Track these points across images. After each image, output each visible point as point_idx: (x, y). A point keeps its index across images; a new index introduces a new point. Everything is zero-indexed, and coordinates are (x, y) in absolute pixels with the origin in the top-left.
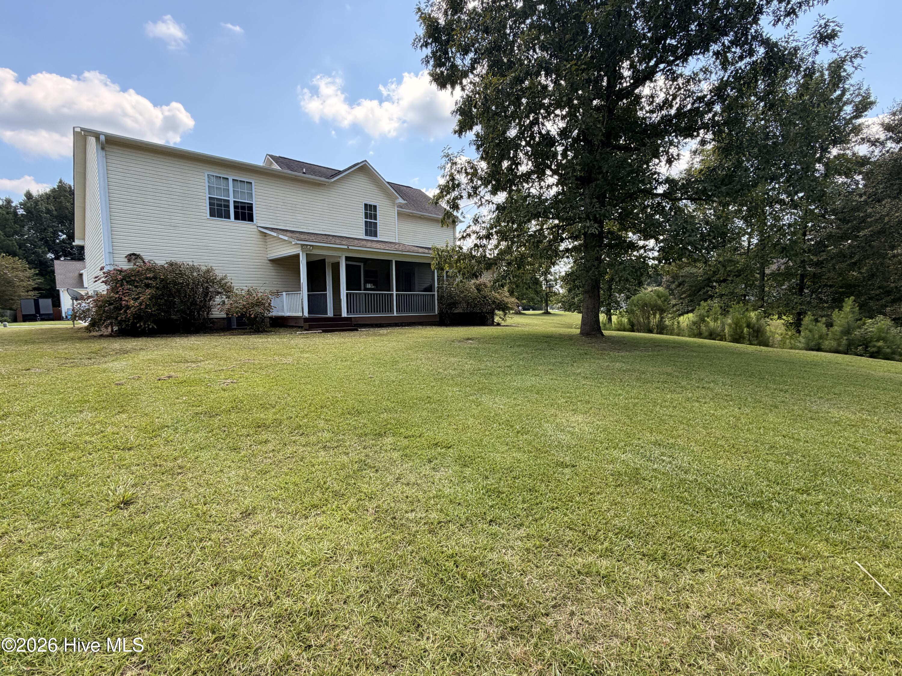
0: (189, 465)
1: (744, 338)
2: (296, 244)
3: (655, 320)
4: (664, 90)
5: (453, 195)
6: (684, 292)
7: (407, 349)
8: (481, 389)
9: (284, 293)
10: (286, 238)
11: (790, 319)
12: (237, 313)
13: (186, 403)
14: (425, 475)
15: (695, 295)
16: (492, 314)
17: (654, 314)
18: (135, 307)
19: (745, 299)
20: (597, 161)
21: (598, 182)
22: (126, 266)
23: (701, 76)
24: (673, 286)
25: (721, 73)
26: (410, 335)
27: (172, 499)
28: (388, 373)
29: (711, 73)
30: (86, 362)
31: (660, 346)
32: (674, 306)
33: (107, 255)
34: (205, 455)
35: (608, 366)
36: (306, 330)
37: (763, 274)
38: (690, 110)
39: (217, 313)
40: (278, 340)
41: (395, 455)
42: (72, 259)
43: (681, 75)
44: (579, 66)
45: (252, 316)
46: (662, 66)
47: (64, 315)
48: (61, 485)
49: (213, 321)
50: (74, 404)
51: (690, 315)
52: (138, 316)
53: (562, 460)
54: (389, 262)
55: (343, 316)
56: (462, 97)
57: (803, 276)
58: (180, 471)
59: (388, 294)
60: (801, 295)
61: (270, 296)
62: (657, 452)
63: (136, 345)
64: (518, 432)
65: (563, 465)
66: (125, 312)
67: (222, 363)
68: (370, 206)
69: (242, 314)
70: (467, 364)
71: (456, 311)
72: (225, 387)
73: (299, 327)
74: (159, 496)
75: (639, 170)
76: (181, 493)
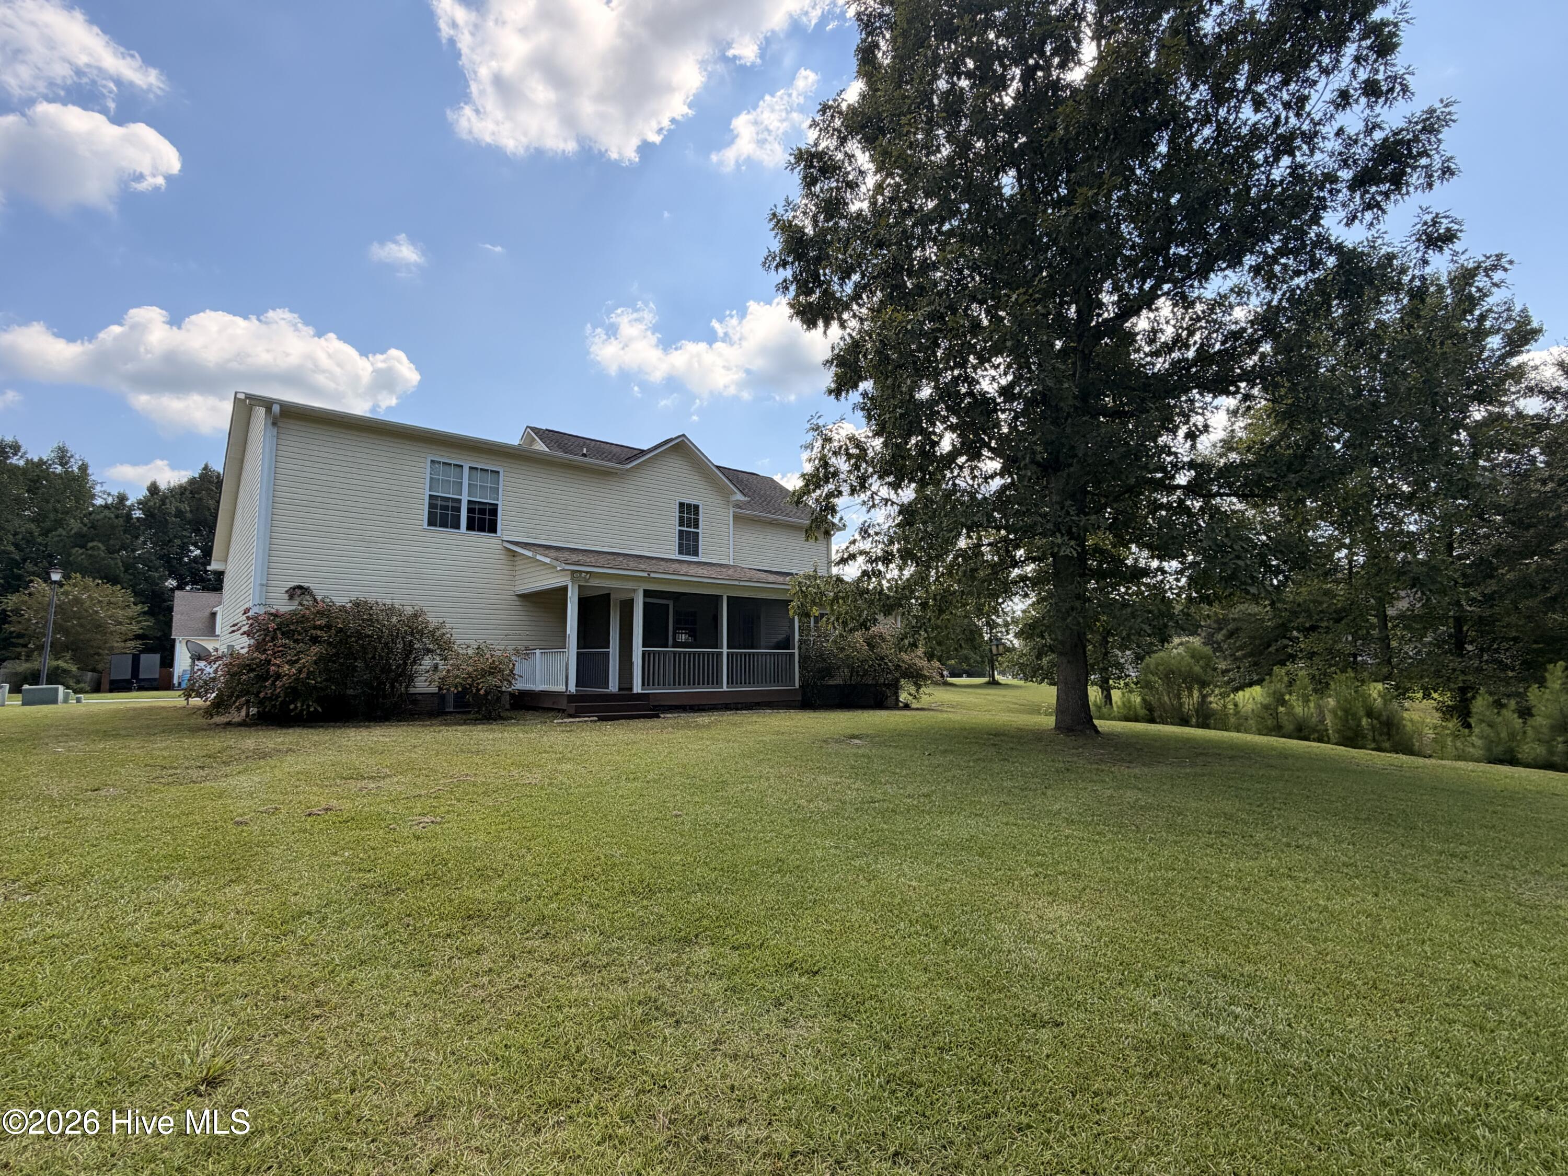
0: (335, 999)
1: (1364, 737)
2: (563, 570)
3: (1191, 700)
4: (1173, 322)
5: (826, 489)
6: (1240, 648)
7: (743, 755)
8: (875, 844)
9: (538, 651)
10: (547, 560)
11: (1447, 699)
12: (456, 687)
13: (347, 864)
14: (768, 1035)
15: (1261, 654)
16: (895, 687)
17: (1190, 690)
18: (290, 677)
19: (1355, 662)
20: (1067, 437)
21: (1072, 469)
22: (285, 606)
23: (1233, 299)
24: (1219, 637)
25: (1267, 295)
26: (749, 728)
27: (295, 1075)
28: (707, 807)
29: (1249, 293)
30: (195, 774)
31: (1206, 754)
32: (1225, 672)
33: (258, 588)
34: (367, 977)
35: (1111, 797)
36: (571, 716)
37: (1384, 618)
38: (1220, 351)
39: (423, 685)
40: (521, 735)
41: (714, 987)
42: (204, 589)
43: (1199, 298)
44: (1031, 295)
45: (482, 692)
46: (1166, 287)
47: (176, 681)
48: (102, 1039)
49: (415, 699)
50: (158, 861)
51: (1257, 691)
52: (293, 692)
53: (1032, 1009)
54: (718, 598)
55: (635, 691)
56: (843, 338)
57: (1459, 622)
58: (317, 1012)
59: (713, 654)
60: (1462, 656)
61: (513, 658)
62: (1221, 994)
63: (283, 743)
64: (946, 942)
65: (1035, 1020)
66: (273, 683)
67: (419, 781)
68: (689, 505)
69: (464, 688)
70: (849, 788)
71: (831, 683)
72: (418, 830)
73: (559, 710)
74: (271, 1069)
75: (1141, 450)
76: (312, 1061)
